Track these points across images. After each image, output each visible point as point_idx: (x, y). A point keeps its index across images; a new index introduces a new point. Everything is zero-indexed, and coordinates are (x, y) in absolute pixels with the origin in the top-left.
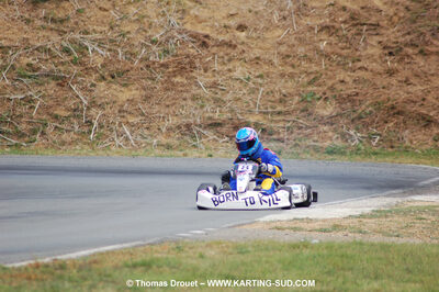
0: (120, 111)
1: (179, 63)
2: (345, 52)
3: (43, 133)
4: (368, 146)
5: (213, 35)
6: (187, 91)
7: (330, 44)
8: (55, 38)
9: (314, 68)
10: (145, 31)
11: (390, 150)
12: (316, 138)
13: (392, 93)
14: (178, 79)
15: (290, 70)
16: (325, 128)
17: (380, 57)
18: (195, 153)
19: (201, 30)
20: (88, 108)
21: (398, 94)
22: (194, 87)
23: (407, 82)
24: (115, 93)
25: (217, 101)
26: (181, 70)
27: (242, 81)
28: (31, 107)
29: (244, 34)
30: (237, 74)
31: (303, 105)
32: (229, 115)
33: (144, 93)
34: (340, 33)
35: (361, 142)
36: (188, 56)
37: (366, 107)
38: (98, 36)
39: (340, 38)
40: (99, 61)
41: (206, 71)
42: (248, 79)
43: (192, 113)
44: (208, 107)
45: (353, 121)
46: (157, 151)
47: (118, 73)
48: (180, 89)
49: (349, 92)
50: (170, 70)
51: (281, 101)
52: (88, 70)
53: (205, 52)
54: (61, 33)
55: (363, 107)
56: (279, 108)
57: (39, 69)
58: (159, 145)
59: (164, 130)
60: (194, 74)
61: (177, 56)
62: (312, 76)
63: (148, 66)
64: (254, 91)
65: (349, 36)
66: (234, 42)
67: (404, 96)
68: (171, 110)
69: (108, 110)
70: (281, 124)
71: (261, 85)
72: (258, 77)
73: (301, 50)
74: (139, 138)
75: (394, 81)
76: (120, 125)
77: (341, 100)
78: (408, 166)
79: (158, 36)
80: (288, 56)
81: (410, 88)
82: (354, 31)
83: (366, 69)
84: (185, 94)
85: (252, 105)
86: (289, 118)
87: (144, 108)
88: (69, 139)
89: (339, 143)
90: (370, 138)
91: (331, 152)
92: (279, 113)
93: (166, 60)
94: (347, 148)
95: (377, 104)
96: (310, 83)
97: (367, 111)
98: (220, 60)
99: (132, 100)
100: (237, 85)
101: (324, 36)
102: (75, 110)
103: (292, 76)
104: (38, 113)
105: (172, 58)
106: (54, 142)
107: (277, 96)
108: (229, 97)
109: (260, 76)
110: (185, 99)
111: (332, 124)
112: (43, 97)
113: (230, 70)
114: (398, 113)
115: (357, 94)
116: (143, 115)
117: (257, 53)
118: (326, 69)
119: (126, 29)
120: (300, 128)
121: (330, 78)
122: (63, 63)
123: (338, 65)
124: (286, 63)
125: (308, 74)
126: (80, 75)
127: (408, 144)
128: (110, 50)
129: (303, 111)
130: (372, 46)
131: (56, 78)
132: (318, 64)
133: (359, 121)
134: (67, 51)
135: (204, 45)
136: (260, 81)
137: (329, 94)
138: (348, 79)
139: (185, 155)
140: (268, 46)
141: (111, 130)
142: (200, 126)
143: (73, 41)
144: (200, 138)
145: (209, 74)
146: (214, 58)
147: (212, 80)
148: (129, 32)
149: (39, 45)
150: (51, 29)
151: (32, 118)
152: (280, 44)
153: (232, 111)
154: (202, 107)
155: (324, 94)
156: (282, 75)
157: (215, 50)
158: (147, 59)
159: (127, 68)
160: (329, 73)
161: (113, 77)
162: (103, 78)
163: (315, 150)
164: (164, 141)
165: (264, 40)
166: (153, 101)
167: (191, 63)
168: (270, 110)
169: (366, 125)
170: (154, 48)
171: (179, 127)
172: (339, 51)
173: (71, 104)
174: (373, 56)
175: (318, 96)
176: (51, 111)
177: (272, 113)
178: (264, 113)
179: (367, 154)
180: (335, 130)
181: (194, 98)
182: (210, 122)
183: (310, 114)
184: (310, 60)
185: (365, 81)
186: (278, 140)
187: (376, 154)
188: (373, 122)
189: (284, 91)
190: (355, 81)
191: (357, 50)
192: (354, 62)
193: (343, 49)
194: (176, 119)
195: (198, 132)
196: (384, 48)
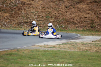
0: (4, 19)
1: (18, 8)
5: (26, 2)
6: (20, 15)
7: (53, 5)
9: (49, 10)
11: (66, 29)
13: (67, 17)
14: (18, 12)
18: (21, 29)
19: (23, 1)
21: (68, 17)
23: (70, 14)
24: (3, 15)
25: (27, 17)
26: (19, 10)
27: (33, 13)
29: (33, 2)
30: (31, 11)
31: (47, 19)
33: (10, 15)
34: (55, 3)
35: (59, 27)
41: (24, 10)
42: (34, 12)
43: (21, 20)
44: (25, 19)
48: (18, 14)
49: (57, 16)
50: (16, 10)
51: (42, 18)
53: (24, 6)
58: (13, 27)
59: (14, 23)
60: (22, 11)
61: (18, 6)
63: (11, 9)
64: (35, 15)
65: (57, 3)
66: (31, 4)
67: (69, 17)
68: (16, 19)
69: (1, 18)
70: (41, 23)
71: (37, 14)
72: (36, 12)
73: (46, 6)
74: (8, 25)
75: (67, 14)
76: (4, 22)
77: (55, 18)
78: (70, 33)
79: (13, 2)
80: (43, 7)
81: (71, 16)
82: (59, 2)
83: (61, 11)
85: (35, 18)
86: (43, 21)
87: (10, 18)
90: (62, 27)
92: (41, 20)
93: (15, 7)
94: (56, 29)
95: (63, 19)
96: (48, 14)
97: (61, 20)
98: (28, 8)
99: (7, 16)
100: (31, 14)
101: (52, 3)
103: (44, 12)
107: (41, 16)
108: (29, 16)
109: (37, 12)
110: (19, 17)
111: (53, 23)
113: (30, 10)
114: (68, 21)
115: (59, 17)
116: (9, 20)
117: (36, 6)
118: (52, 11)
120: (46, 24)
121: (53, 13)
123: (55, 10)
124: (43, 9)
125: (48, 12)
127: (70, 28)
128: (2, 5)
129: (46, 20)
130: (63, 6)
132: (50, 9)
133: (59, 23)
135: (24, 4)
137: (52, 16)
138: (57, 13)
139: (19, 29)
140: (39, 5)
141: (2, 23)
142: (23, 23)
144: (23, 26)
146: (26, 7)
147: (26, 12)
148: (6, 1)
152: (41, 5)
153: (30, 20)
154: (23, 18)
156: (42, 12)
157: (26, 5)
158: (11, 7)
159: (6, 9)
161: (3, 11)
162: (0, 11)
164: (14, 26)
165: (38, 3)
166: (12, 17)
167: (21, 8)
169: (61, 24)
170: (12, 4)
171: (18, 23)
174: (63, 8)
175: (50, 17)
178: (38, 20)
179: (61, 30)
180: (54, 25)
181: (22, 16)
182: (25, 22)
183: (48, 21)
184: (48, 8)
185: (61, 14)
186: (41, 26)
187: (63, 30)
188: (62, 23)
189: (42, 15)
190: (58, 14)
191: (59, 6)
192: (58, 9)
193: (56, 6)
194: (17, 21)
195: (22, 24)
196: (65, 6)
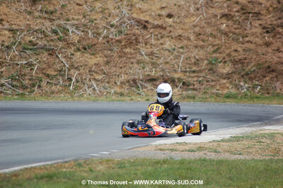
0: (89, 71)
1: (129, 39)
2: (237, 31)
3: (39, 86)
4: (252, 93)
5: (151, 21)
6: (134, 58)
7: (227, 26)
8: (48, 23)
9: (218, 42)
10: (106, 19)
11: (267, 95)
12: (218, 88)
13: (268, 58)
14: (128, 50)
15: (202, 43)
16: (225, 81)
17: (261, 34)
18: (139, 98)
19: (143, 17)
20: (69, 70)
21: (273, 58)
22: (138, 55)
23: (278, 50)
24: (87, 60)
25: (153, 64)
26: (130, 44)
27: (169, 51)
28: (31, 69)
29: (171, 20)
30: (166, 46)
31: (210, 66)
32: (161, 73)
33: (105, 59)
34: (234, 19)
35: (248, 90)
36: (134, 35)
37: (251, 67)
38: (75, 22)
39: (235, 22)
40: (76, 39)
41: (146, 44)
42: (174, 49)
43: (138, 72)
44: (147, 68)
45: (243, 76)
46: (114, 97)
47: (88, 47)
48: (129, 56)
49: (240, 57)
50: (123, 44)
51: (195, 64)
52: (69, 44)
53: (146, 32)
54: (51, 20)
55: (249, 67)
56: (194, 68)
57: (37, 44)
58: (115, 93)
59: (119, 84)
60: (138, 47)
61: (127, 35)
62: (216, 47)
63: (108, 42)
64: (178, 57)
65: (241, 21)
66: (164, 25)
67: (276, 60)
68: (123, 70)
69: (82, 71)
70: (195, 79)
71: (182, 53)
72: (180, 48)
73: (209, 30)
74: (102, 89)
75: (270, 50)
76: (90, 81)
77: (235, 62)
79: (115, 22)
80: (200, 34)
81: (280, 55)
82: (243, 17)
83: (252, 43)
84: (132, 60)
85: (176, 67)
86: (200, 74)
87: (106, 69)
88: (56, 90)
89: (233, 91)
90: (254, 87)
91: (228, 97)
92: (194, 72)
93: (120, 37)
94: (238, 94)
95: (258, 65)
96: (214, 52)
97: (252, 70)
98: (156, 37)
99: (98, 64)
100: (166, 53)
101: (224, 20)
102: (60, 71)
104: (36, 73)
105: (124, 36)
106: (47, 92)
107: (193, 60)
108: (161, 61)
109: (182, 48)
110: (132, 63)
111: (229, 79)
112: (39, 62)
113: (162, 44)
114: (272, 71)
115: (245, 58)
116: (105, 73)
117: (180, 32)
118: (225, 42)
119: (94, 17)
120: (208, 81)
121: (228, 49)
122: (52, 40)
123: (233, 39)
124: (199, 39)
125: (213, 45)
126: (64, 48)
127: (279, 91)
128: (83, 31)
129: (210, 70)
130: (256, 27)
131: (48, 50)
132: (220, 39)
133: (247, 76)
134: (55, 32)
135: (145, 27)
136: (181, 50)
137: (227, 59)
138: (239, 49)
139: (132, 100)
140: (187, 27)
141: (84, 84)
142: (142, 81)
143: (59, 26)
145: (148, 46)
146: (151, 36)
147: (151, 50)
148: (95, 19)
149: (37, 28)
150: (45, 18)
151: (32, 76)
152: (195, 26)
153: (163, 70)
154: (144, 68)
155: (224, 58)
157: (152, 30)
158: (107, 37)
159: (94, 43)
160: (227, 45)
161: (85, 49)
162: (79, 50)
163: (217, 95)
164: (118, 90)
165: (184, 24)
166: (112, 63)
167: (136, 39)
168: (188, 70)
169: (251, 79)
170: (112, 30)
171: (128, 81)
172: (234, 30)
173: (58, 67)
174: (256, 33)
175: (219, 60)
176: (44, 71)
177: (190, 72)
178: (184, 72)
179: (252, 98)
180: (231, 83)
181: (138, 62)
182: (148, 78)
183: (214, 72)
184: (215, 37)
185: (251, 50)
186: (194, 89)
187: (257, 98)
188: (256, 77)
189: (197, 57)
190: (244, 50)
191: (245, 30)
192: (243, 37)
193: (236, 29)
194: (126, 76)
195: (141, 85)
196: (263, 28)
